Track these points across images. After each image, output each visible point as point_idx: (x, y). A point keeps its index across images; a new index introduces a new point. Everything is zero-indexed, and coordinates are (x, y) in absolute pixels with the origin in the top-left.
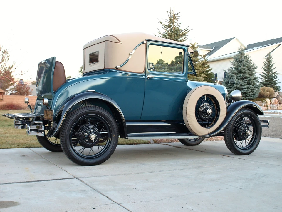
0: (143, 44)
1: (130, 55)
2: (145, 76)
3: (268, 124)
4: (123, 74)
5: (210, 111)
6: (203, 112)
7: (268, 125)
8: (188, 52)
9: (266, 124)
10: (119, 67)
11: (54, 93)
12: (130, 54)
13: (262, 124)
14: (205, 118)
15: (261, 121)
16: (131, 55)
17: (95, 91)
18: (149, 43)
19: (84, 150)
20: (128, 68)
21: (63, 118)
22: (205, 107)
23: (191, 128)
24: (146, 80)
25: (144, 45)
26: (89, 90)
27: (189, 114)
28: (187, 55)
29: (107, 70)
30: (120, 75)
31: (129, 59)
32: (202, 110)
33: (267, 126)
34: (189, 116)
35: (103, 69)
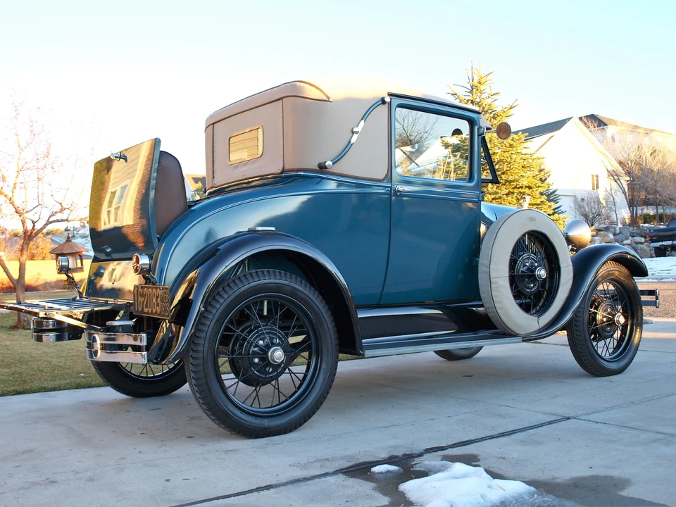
0: (382, 106)
1: (353, 133)
2: (391, 188)
3: (657, 298)
4: (340, 184)
5: (542, 273)
6: (523, 276)
7: (656, 302)
8: (480, 127)
9: (652, 298)
10: (329, 163)
11: (159, 240)
12: (355, 130)
13: (644, 298)
14: (529, 290)
15: (643, 292)
16: (357, 133)
17: (273, 229)
18: (396, 101)
19: (257, 395)
20: (350, 166)
21: (198, 307)
22: (527, 264)
23: (502, 317)
24: (393, 198)
25: (385, 107)
26: (260, 228)
27: (495, 283)
28: (479, 135)
29: (294, 173)
30: (331, 186)
31: (352, 142)
32: (522, 272)
33: (654, 304)
34: (496, 287)
35: (281, 173)
